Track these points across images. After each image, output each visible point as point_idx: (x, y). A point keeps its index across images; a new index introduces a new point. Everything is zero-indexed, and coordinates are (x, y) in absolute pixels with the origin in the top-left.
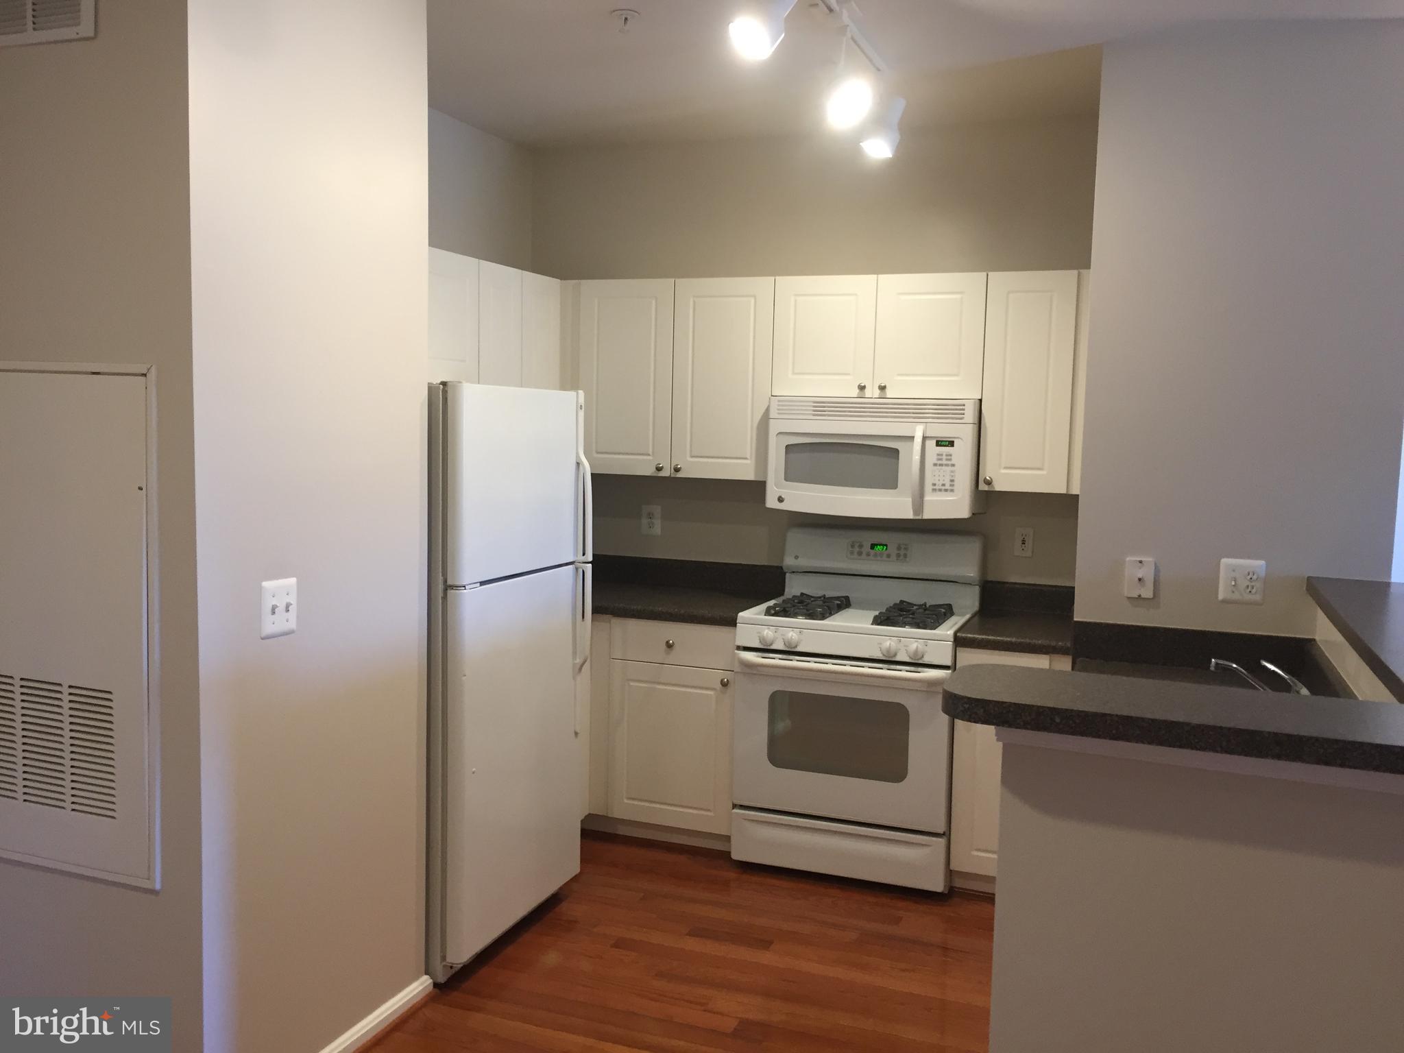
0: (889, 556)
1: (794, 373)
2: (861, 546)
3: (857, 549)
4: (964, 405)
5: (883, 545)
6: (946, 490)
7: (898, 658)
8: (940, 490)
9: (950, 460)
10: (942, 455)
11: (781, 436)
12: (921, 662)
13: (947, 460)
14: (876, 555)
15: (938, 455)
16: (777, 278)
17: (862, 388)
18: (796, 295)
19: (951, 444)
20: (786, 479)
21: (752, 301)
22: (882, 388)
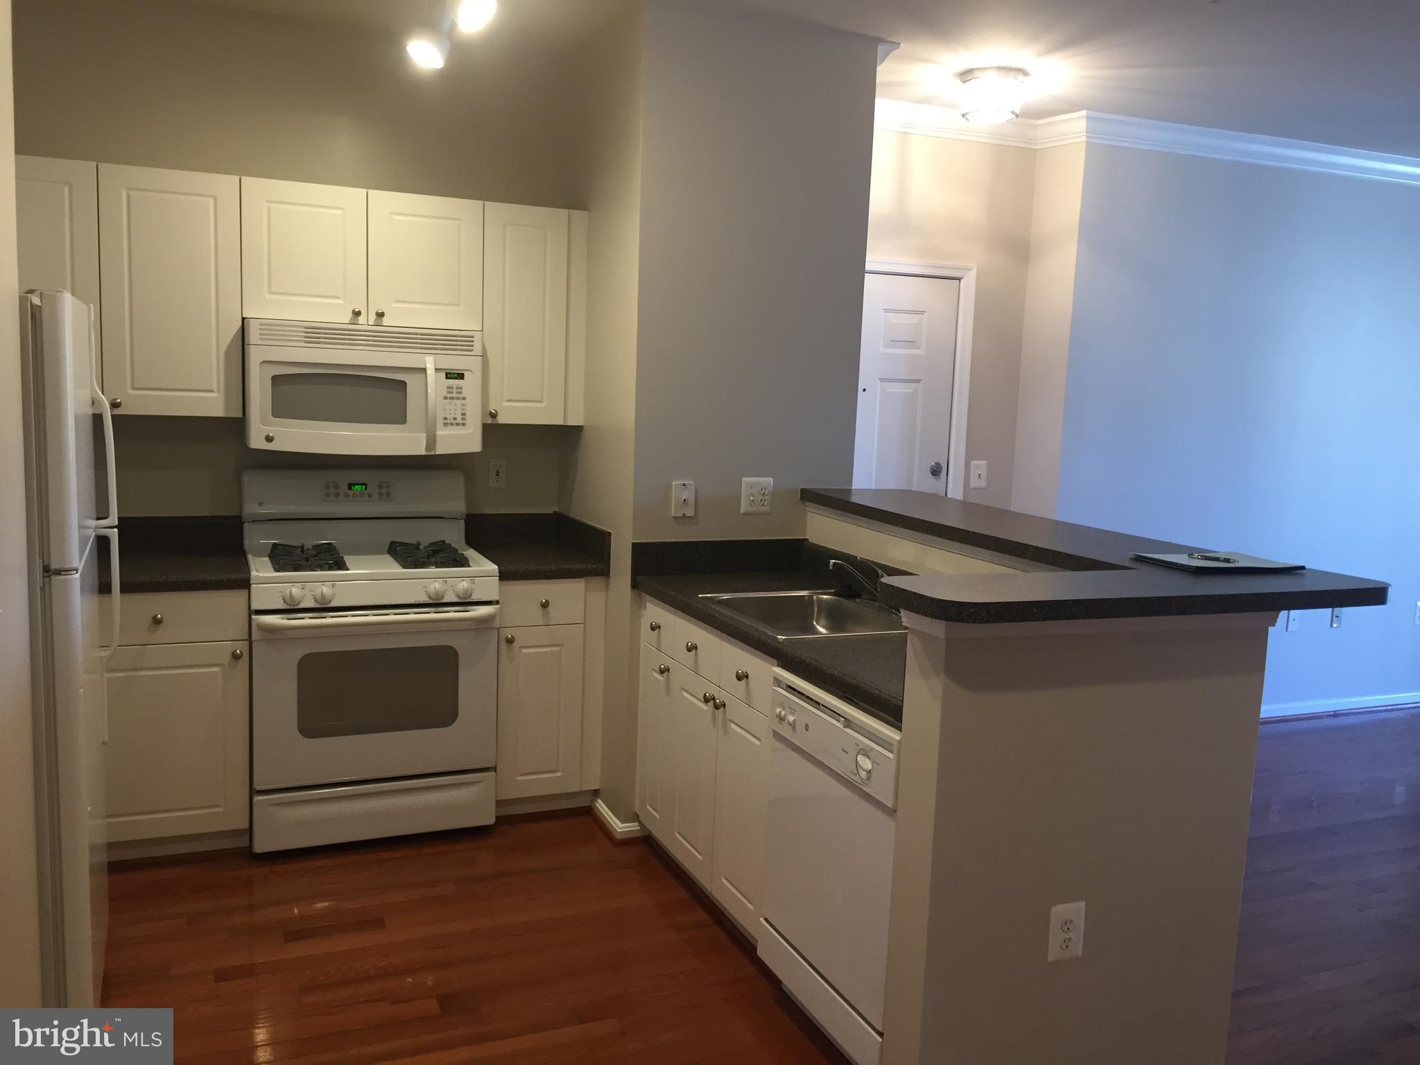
0: (370, 495)
1: (270, 292)
2: (337, 487)
3: (332, 491)
4: (473, 337)
5: (362, 484)
6: (458, 424)
7: (446, 600)
8: (452, 424)
9: (460, 393)
10: (452, 388)
11: (267, 366)
12: (469, 600)
13: (457, 393)
14: (355, 496)
15: (448, 388)
16: (243, 178)
17: (357, 314)
18: (268, 201)
19: (461, 376)
20: (275, 415)
21: (212, 201)
22: (380, 315)
